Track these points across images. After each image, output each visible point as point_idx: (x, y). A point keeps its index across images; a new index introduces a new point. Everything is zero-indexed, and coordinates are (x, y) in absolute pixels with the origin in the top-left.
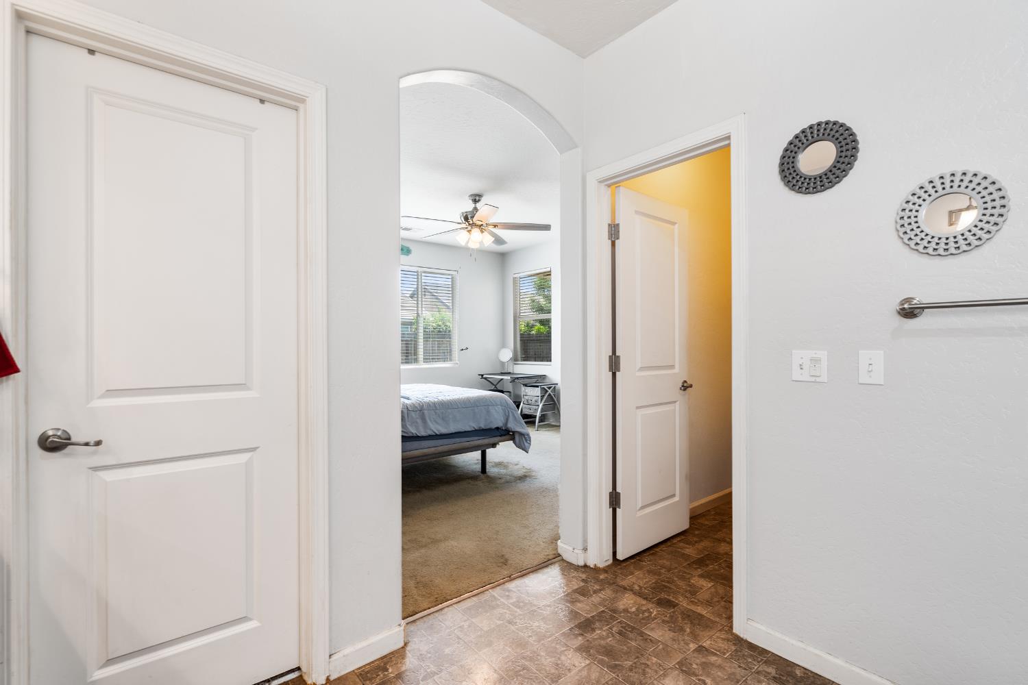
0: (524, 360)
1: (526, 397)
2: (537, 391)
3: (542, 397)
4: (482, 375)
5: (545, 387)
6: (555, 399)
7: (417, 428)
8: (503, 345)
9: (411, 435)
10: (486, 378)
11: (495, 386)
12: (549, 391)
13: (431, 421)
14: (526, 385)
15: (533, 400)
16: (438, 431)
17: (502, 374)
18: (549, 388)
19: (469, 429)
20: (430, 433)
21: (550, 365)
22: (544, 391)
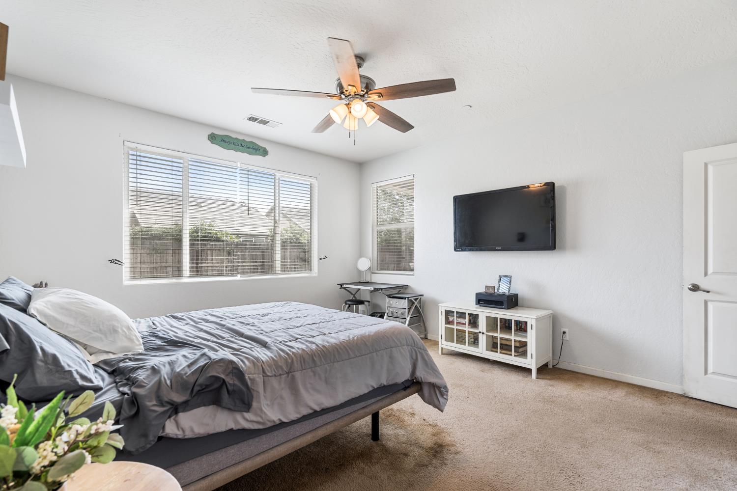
0: (382, 269)
1: (391, 309)
2: (404, 304)
3: (409, 309)
4: (341, 285)
5: (412, 299)
6: (421, 311)
7: (282, 409)
8: (361, 254)
9: (269, 425)
10: (345, 288)
11: (354, 295)
12: (416, 303)
13: (307, 390)
14: (390, 296)
15: (400, 312)
16: (318, 405)
17: (360, 283)
18: (416, 300)
19: (366, 391)
20: (305, 411)
21: (413, 275)
22: (411, 303)
